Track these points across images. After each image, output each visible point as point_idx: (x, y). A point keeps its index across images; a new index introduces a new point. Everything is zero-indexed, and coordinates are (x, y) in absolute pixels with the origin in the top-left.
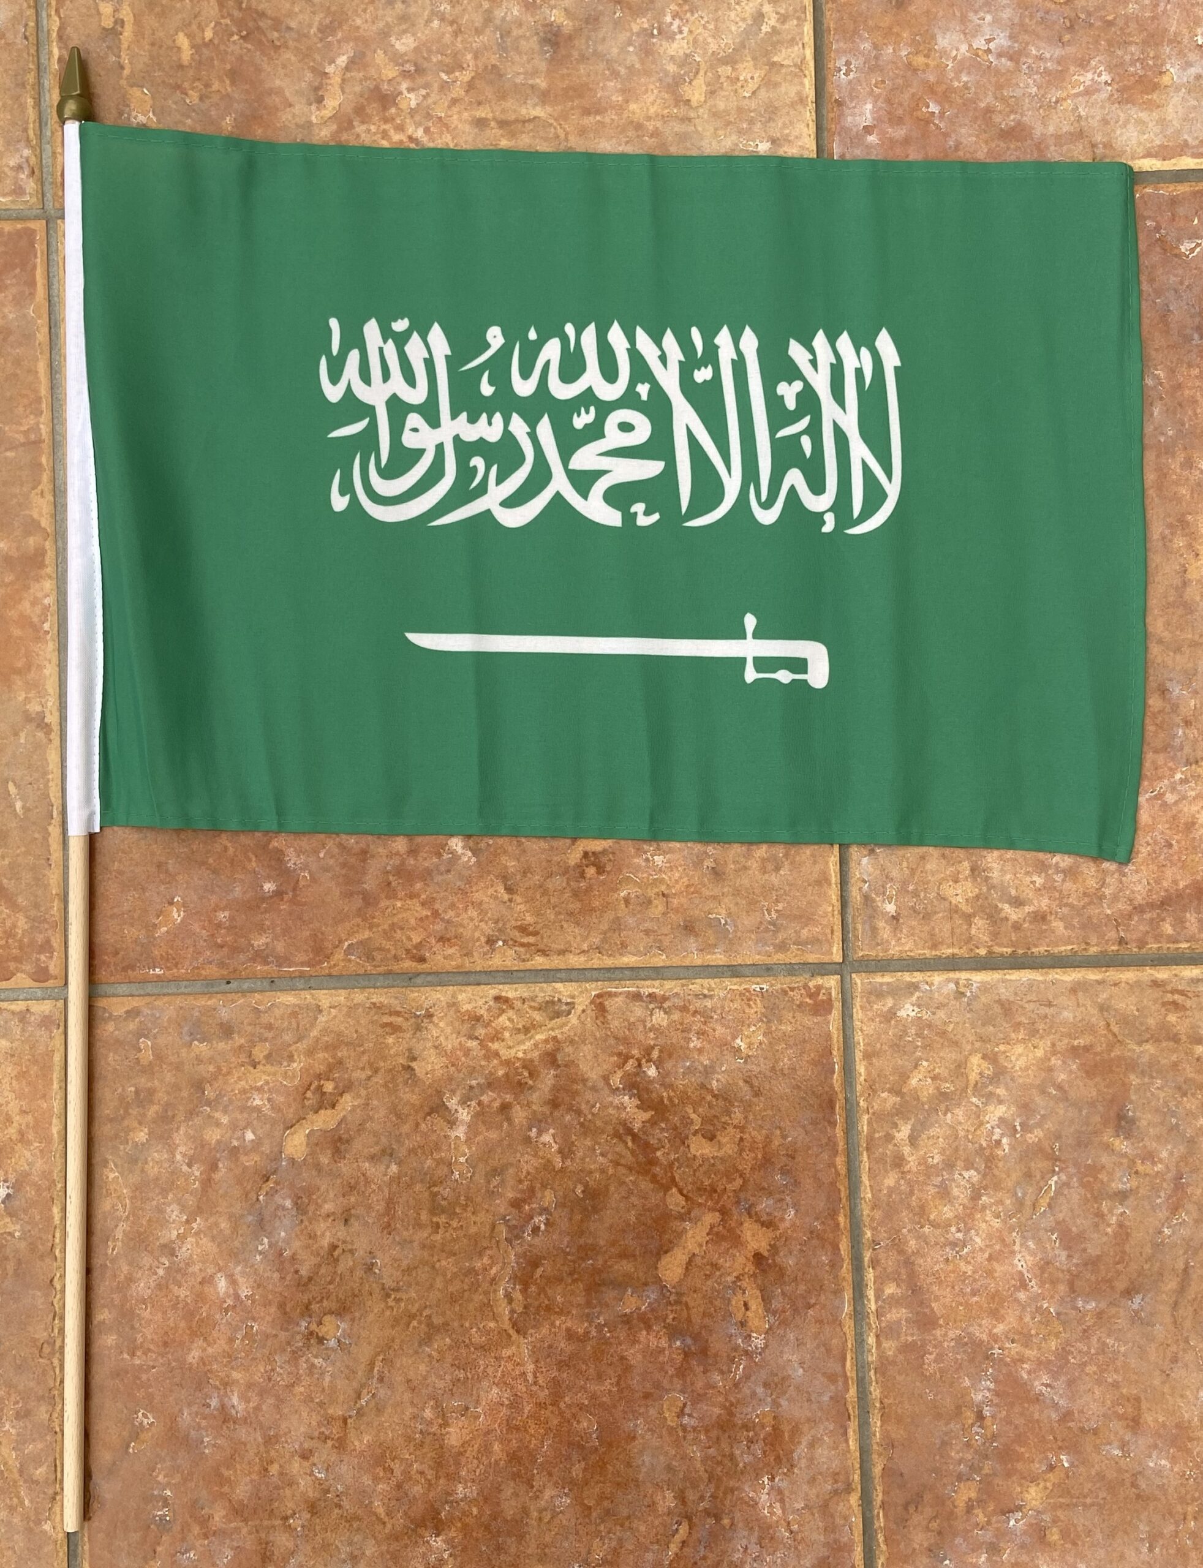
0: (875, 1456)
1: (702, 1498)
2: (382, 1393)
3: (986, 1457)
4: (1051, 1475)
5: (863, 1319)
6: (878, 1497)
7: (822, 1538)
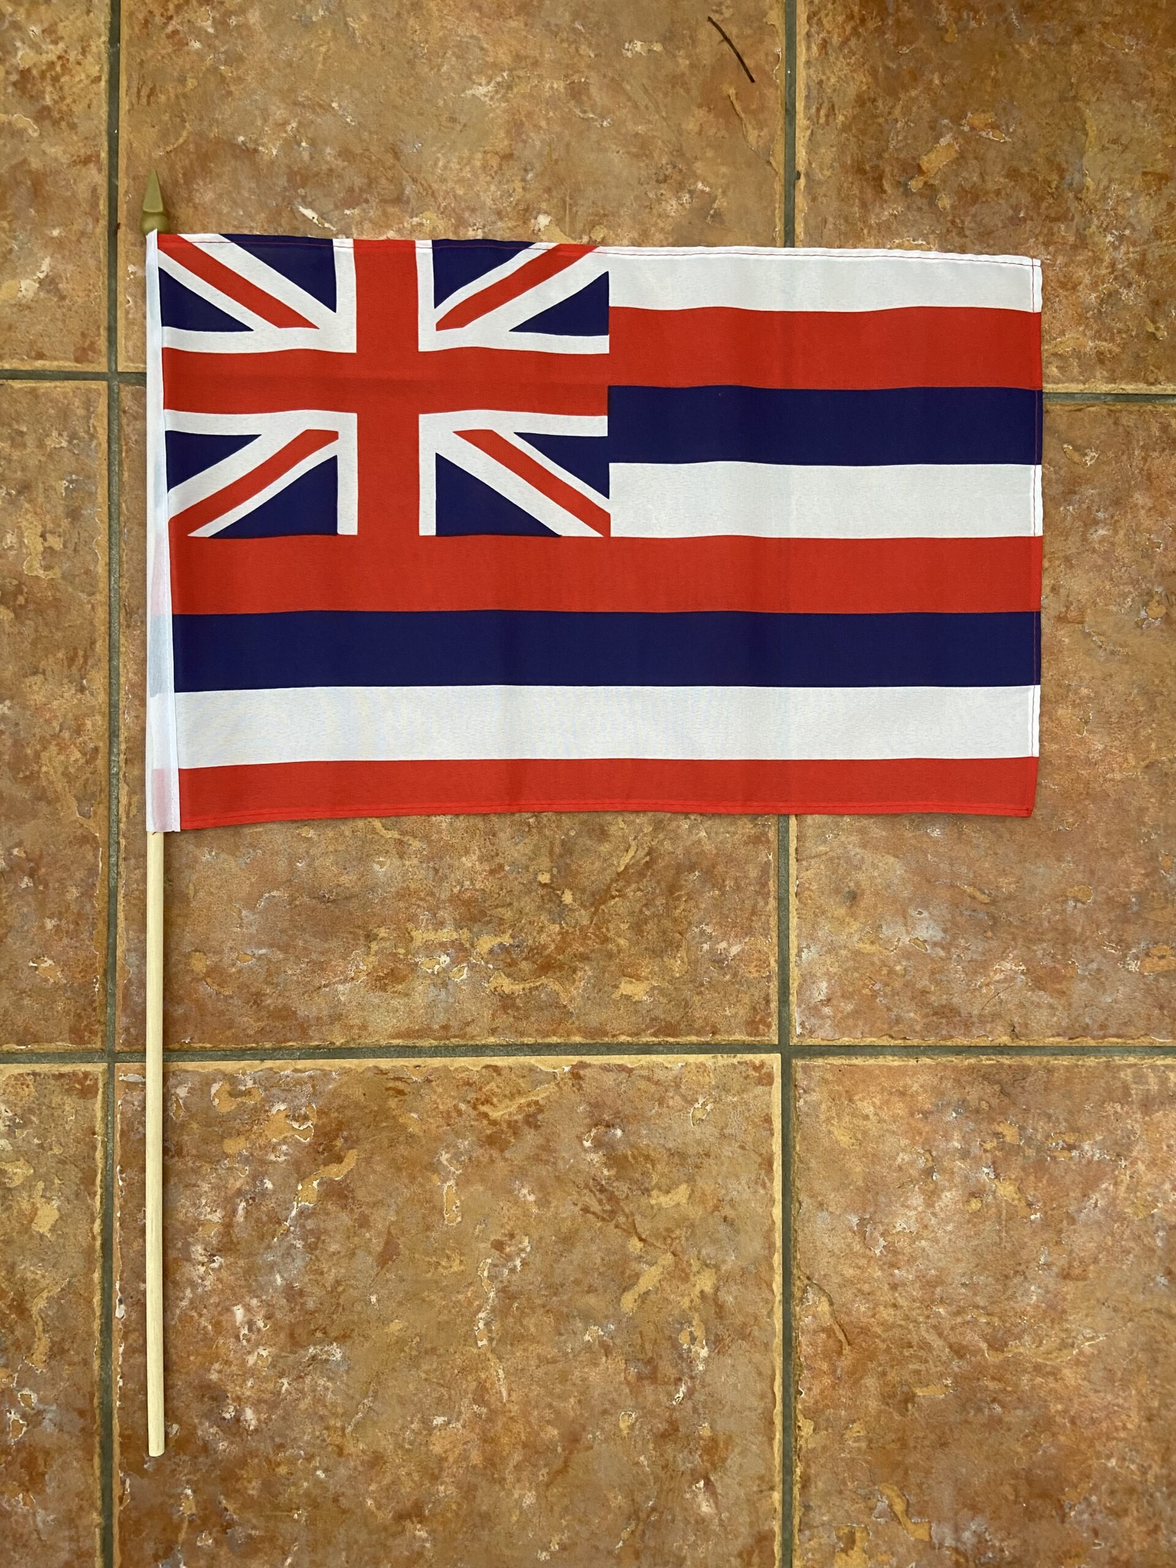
0: (1038, 1058)
1: (1009, 914)
2: (1101, 653)
3: (1039, 1150)
4: (1023, 1204)
5: (1147, 1053)
6: (1006, 1060)
7: (976, 1012)
